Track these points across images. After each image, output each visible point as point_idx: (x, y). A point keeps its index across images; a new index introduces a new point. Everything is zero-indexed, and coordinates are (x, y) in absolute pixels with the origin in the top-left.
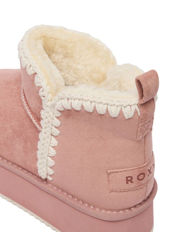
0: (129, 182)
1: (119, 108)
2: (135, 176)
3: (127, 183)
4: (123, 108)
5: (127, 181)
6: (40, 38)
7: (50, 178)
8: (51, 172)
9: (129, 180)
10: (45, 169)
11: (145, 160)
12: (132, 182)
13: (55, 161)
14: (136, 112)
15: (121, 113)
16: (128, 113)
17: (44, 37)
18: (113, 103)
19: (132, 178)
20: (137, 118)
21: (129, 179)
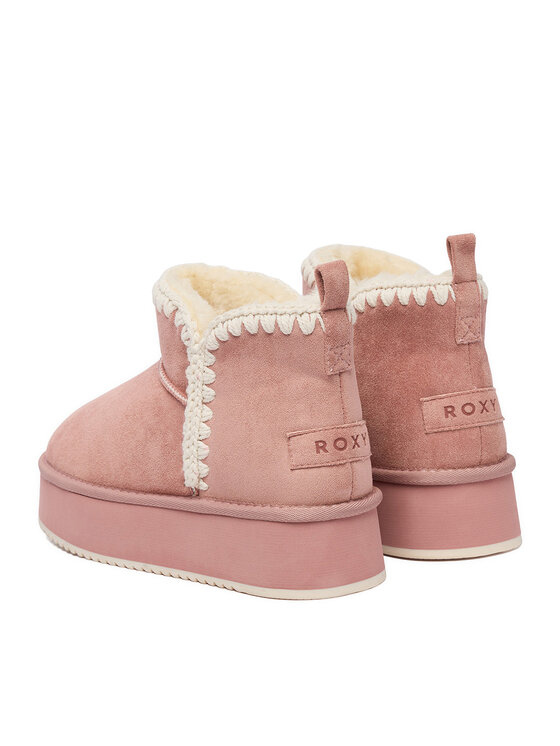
0: (321, 451)
1: (293, 317)
2: (330, 439)
3: (318, 452)
4: (298, 316)
5: (318, 449)
6: (188, 276)
7: (204, 486)
8: (205, 470)
9: (320, 446)
10: (194, 466)
11: (345, 418)
12: (326, 451)
13: (210, 446)
14: (318, 324)
15: (296, 324)
16: (307, 325)
17: (194, 276)
18: (283, 311)
19: (324, 442)
20: (321, 333)
21: (321, 444)
